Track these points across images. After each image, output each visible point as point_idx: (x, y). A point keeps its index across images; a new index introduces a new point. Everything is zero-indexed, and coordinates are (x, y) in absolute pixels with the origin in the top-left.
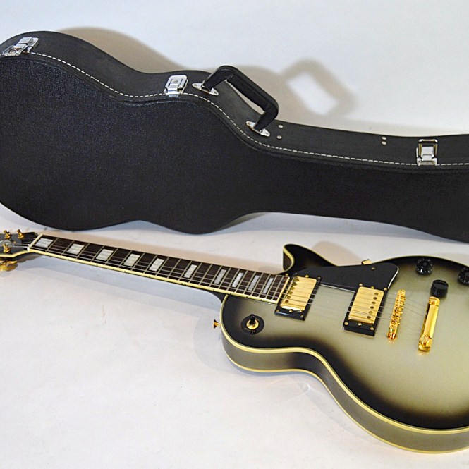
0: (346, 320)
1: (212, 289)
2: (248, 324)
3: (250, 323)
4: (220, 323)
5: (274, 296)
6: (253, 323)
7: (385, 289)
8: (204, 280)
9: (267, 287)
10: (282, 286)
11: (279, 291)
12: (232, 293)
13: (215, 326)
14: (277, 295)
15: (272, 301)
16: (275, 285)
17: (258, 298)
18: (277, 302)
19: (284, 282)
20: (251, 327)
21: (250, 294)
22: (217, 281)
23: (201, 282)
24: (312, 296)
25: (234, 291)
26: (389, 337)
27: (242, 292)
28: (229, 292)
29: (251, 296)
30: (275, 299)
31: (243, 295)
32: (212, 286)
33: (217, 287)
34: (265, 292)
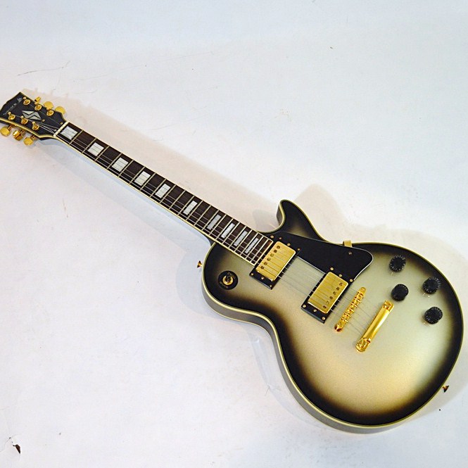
0: (306, 303)
1: (204, 233)
2: (224, 279)
3: (226, 280)
4: (202, 266)
5: (253, 259)
7: (351, 280)
8: (199, 222)
9: (250, 248)
10: (262, 251)
11: (259, 254)
12: (220, 243)
13: (198, 266)
14: (256, 259)
15: (250, 262)
16: (258, 247)
17: (240, 256)
18: (254, 265)
19: (266, 246)
20: (226, 283)
21: (234, 249)
22: (210, 227)
23: (196, 223)
26: (336, 328)
28: (217, 242)
29: (234, 252)
30: (253, 262)
31: (228, 248)
32: (204, 231)
33: (208, 233)
34: (247, 252)
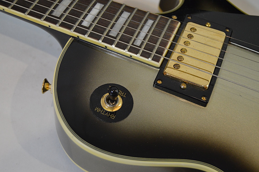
1: (47, 24)
2: (103, 101)
3: (108, 100)
4: (52, 88)
5: (154, 53)
6: (112, 100)
8: (36, 8)
9: (143, 34)
10: (167, 36)
11: (164, 44)
12: (81, 36)
13: (44, 90)
14: (160, 52)
15: (149, 60)
16: (157, 32)
17: (126, 52)
18: (158, 64)
19: (171, 29)
20: (107, 107)
21: (111, 43)
22: (58, 12)
23: (29, 10)
24: (219, 62)
25: (84, 33)
27: (98, 38)
28: (76, 34)
29: (113, 47)
30: (156, 59)
31: (100, 42)
32: (47, 20)
33: (55, 22)
34: (138, 43)
